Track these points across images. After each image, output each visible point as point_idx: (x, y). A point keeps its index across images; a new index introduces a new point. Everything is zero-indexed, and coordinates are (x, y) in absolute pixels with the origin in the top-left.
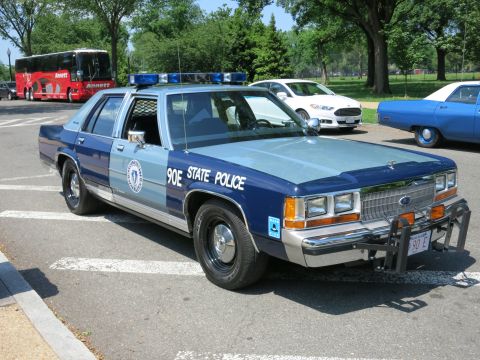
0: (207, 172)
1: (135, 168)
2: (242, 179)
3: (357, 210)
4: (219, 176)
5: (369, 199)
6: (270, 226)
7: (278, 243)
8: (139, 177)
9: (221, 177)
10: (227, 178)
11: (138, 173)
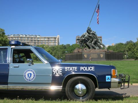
0: (75, 68)
9: (83, 68)
10: (86, 68)
11: (32, 73)
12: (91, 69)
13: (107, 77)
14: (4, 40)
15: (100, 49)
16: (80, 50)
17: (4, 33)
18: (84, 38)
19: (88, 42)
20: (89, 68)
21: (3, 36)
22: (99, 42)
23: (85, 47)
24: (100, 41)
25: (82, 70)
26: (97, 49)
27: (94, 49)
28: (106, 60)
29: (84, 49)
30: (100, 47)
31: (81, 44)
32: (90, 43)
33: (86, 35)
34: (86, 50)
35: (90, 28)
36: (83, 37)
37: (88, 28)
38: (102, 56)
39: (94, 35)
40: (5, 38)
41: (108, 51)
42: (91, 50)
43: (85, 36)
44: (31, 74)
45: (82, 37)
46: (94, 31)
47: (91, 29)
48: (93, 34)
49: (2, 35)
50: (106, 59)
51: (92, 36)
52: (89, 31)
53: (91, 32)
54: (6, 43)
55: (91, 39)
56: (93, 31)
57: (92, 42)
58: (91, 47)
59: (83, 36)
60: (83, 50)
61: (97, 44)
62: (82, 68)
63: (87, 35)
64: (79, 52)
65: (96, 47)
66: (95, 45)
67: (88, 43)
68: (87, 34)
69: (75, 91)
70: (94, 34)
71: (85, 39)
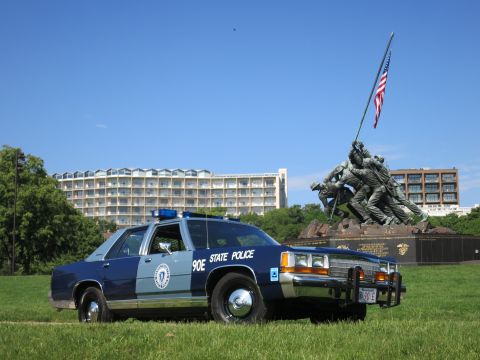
0: (225, 255)
1: (163, 270)
2: (251, 252)
3: (326, 266)
4: (235, 254)
5: (334, 261)
6: (272, 275)
7: (278, 284)
8: (166, 275)
14: (39, 195)
15: (402, 221)
16: (325, 229)
17: (41, 173)
18: (337, 184)
19: (356, 196)
20: (246, 253)
21: (37, 184)
22: (397, 198)
23: (346, 215)
24: (399, 192)
25: (235, 258)
26: (387, 223)
27: (377, 224)
28: (419, 265)
29: (340, 225)
30: (401, 216)
31: (330, 205)
32: (361, 200)
33: (347, 173)
34: (346, 227)
35: (362, 146)
36: (338, 179)
37: (354, 144)
38: (403, 249)
39: (379, 170)
40: (44, 189)
41: (430, 231)
42: (365, 228)
43: (341, 173)
45: (330, 179)
46: (379, 156)
47: (364, 149)
48: (372, 165)
49: (33, 178)
50: (418, 259)
51: (371, 176)
52: (357, 155)
53: (367, 160)
54: (49, 205)
55: (366, 186)
56: (372, 154)
57: (372, 198)
58: (366, 217)
59: (337, 175)
60: (336, 228)
61: (388, 205)
63: (351, 171)
64: (320, 234)
65: (385, 217)
66: (382, 209)
67: (354, 202)
68: (351, 166)
70: (379, 168)
71: (342, 188)
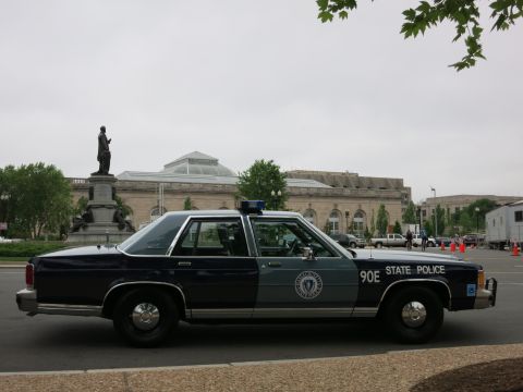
0: (406, 268)
6: (468, 290)
8: (316, 284)
9: (422, 269)
10: (428, 269)
11: (315, 280)
12: (438, 270)
13: (469, 286)
20: (435, 269)
25: (421, 272)
44: (311, 282)
62: (420, 269)
69: (405, 320)
